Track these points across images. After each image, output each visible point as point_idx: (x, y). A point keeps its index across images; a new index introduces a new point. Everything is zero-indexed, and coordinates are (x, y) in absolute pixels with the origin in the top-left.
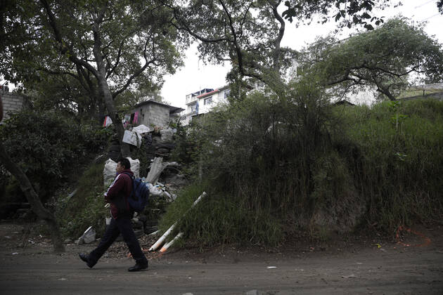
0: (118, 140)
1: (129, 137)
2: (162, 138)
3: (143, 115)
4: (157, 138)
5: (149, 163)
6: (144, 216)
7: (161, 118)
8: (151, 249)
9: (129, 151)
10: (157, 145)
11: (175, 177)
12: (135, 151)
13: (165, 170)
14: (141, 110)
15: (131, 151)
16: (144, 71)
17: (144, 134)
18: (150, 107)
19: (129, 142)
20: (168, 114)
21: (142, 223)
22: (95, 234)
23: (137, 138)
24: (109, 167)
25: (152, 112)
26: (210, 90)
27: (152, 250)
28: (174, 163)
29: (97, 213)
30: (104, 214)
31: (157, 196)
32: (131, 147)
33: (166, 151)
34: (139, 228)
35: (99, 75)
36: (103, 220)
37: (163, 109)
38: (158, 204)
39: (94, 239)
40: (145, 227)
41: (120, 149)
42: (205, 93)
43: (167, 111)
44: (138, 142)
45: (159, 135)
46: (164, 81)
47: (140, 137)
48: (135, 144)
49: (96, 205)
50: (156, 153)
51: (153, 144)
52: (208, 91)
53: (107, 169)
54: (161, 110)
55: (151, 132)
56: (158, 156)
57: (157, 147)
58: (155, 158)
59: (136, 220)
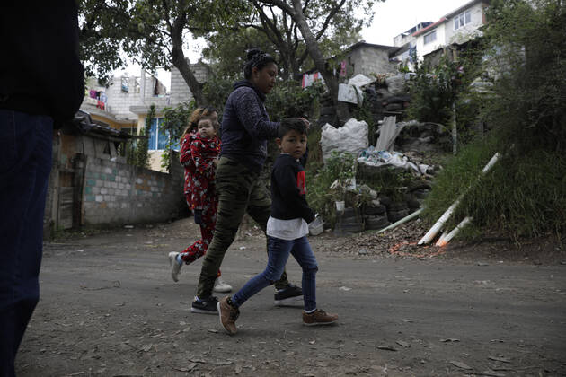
0: (331, 100)
1: (346, 93)
2: (390, 90)
3: (353, 65)
4: (383, 91)
5: (377, 126)
6: (386, 198)
7: (377, 65)
8: (420, 243)
9: (347, 112)
10: (384, 101)
11: (416, 143)
12: (355, 111)
13: (402, 132)
14: (349, 58)
15: (351, 111)
16: (343, 7)
17: (363, 87)
18: (362, 52)
19: (347, 100)
20: (387, 58)
21: (384, 207)
22: (323, 223)
23: (357, 93)
24: (327, 134)
25: (364, 58)
26: (429, 23)
27: (423, 245)
28: (414, 121)
29: (323, 196)
30: (332, 197)
31: (402, 168)
32: (351, 106)
33: (398, 106)
34: (381, 214)
35: (295, 13)
36: (333, 204)
37: (379, 52)
38: (403, 179)
39: (322, 230)
40: (388, 213)
41: (335, 111)
42: (422, 29)
43: (385, 55)
44: (358, 98)
45: (385, 85)
46: (374, 13)
47: (360, 92)
48: (355, 101)
49: (318, 185)
50: (385, 111)
51: (379, 99)
52: (424, 25)
53: (325, 138)
54: (377, 54)
55: (372, 84)
56: (388, 115)
57: (384, 103)
58: (385, 118)
59: (377, 202)
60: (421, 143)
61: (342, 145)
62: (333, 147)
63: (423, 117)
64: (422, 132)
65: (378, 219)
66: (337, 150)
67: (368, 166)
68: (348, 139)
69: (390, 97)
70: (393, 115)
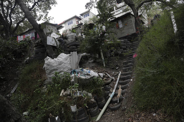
1: (51, 41)
17: (58, 38)
19: (51, 45)
20: (57, 30)
24: (49, 62)
28: (85, 53)
33: (75, 47)
36: (69, 108)
43: (56, 28)
44: (57, 44)
45: (66, 38)
47: (57, 40)
50: (69, 50)
51: (65, 44)
55: (61, 37)
56: (72, 51)
57: (68, 46)
58: (71, 53)
59: (93, 100)
60: (89, 63)
61: (60, 68)
62: (54, 70)
63: (88, 51)
64: (89, 58)
65: (95, 109)
66: (58, 71)
67: (83, 79)
68: (63, 64)
69: (70, 43)
70: (75, 51)
